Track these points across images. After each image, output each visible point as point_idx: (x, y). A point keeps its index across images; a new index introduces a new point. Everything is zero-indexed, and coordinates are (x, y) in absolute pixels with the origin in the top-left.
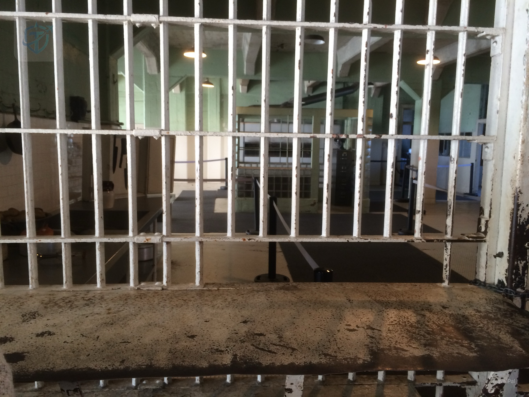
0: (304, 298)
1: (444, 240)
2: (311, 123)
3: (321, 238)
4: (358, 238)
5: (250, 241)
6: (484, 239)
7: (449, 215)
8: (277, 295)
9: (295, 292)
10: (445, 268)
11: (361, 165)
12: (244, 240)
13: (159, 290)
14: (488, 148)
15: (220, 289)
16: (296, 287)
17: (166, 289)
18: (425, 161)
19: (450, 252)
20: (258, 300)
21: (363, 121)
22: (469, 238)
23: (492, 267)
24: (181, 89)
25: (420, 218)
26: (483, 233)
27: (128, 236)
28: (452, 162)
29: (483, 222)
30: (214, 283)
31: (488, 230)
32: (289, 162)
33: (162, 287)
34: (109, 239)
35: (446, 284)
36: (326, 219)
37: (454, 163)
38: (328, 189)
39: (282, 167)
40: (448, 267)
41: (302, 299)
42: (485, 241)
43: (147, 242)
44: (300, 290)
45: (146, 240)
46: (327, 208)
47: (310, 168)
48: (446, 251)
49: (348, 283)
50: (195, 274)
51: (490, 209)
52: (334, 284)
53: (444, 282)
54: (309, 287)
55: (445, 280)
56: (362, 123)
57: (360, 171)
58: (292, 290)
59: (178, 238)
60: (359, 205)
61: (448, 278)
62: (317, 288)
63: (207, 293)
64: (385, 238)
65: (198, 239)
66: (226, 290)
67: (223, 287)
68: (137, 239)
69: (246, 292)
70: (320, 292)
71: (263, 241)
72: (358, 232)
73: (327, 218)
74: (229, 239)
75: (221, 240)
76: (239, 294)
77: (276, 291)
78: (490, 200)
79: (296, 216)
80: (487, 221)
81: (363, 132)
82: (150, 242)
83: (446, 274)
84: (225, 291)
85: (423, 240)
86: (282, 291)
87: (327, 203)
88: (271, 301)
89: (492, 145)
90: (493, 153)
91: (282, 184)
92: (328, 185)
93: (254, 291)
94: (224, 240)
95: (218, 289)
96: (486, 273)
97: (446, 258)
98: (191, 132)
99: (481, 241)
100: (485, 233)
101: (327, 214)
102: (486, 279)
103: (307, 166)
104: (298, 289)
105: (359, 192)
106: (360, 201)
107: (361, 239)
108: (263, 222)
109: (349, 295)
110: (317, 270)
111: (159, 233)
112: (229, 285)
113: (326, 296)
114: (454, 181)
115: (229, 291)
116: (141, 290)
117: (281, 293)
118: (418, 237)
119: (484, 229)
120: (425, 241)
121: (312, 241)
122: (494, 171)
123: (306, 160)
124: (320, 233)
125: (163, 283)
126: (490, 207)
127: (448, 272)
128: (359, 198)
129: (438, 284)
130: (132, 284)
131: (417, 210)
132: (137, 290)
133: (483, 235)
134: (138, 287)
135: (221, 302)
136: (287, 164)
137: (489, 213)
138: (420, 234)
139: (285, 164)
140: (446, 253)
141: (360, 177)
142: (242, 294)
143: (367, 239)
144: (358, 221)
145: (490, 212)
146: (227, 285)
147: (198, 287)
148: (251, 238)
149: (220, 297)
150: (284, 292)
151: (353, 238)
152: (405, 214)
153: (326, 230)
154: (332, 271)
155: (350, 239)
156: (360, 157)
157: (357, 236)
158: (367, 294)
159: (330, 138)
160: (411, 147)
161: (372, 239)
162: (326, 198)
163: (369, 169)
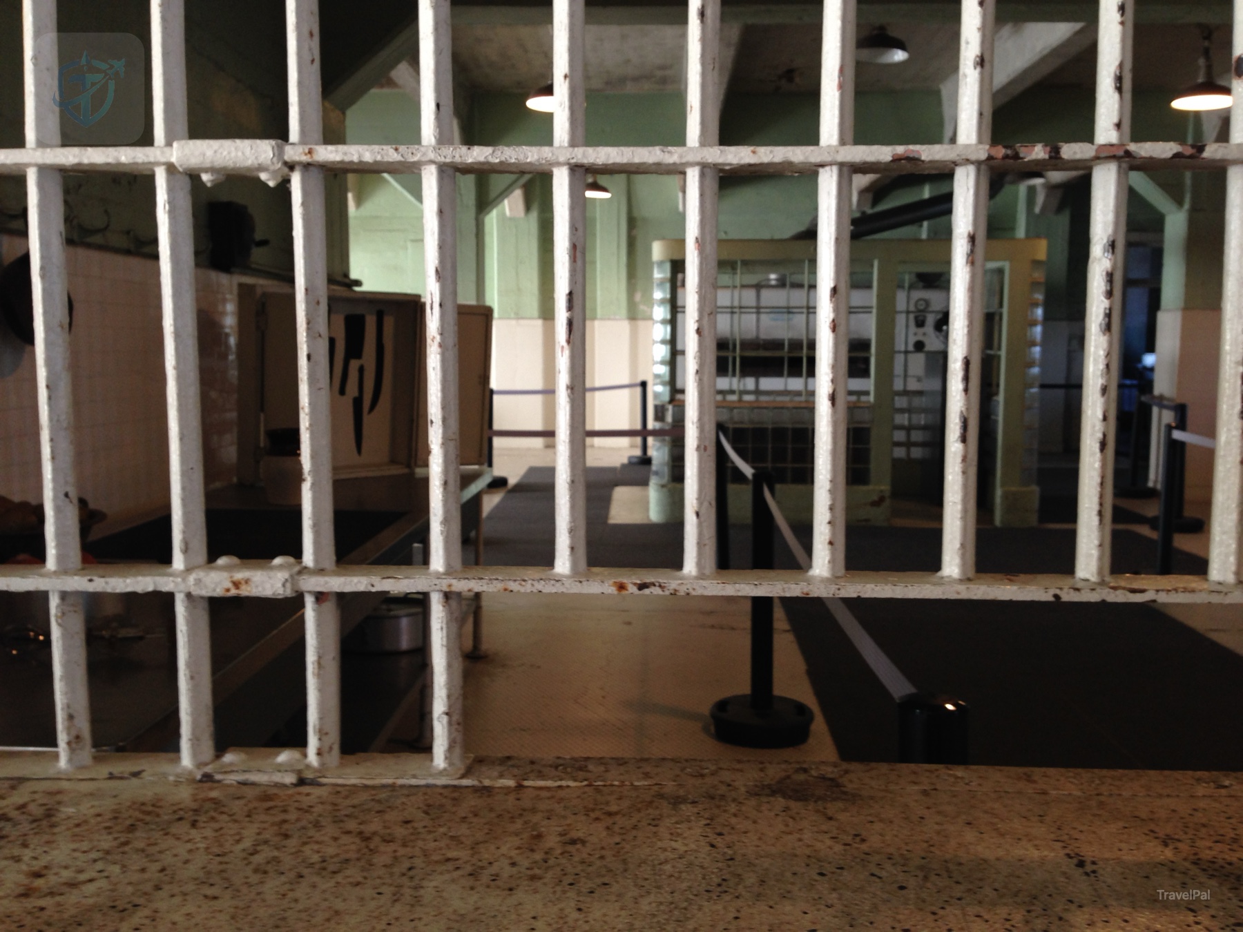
0: (874, 841)
2: (869, 287)
3: (942, 582)
4: (1102, 583)
5: (647, 591)
8: (755, 822)
9: (832, 808)
11: (1110, 277)
12: (621, 587)
13: (284, 786)
15: (526, 783)
16: (838, 785)
17: (314, 783)
20: (674, 844)
21: (1119, 89)
24: (528, 208)
27: (169, 570)
30: (509, 758)
32: (810, 388)
33: (299, 772)
34: (91, 580)
36: (959, 507)
38: (966, 378)
39: (791, 401)
41: (864, 847)
43: (233, 592)
44: (852, 798)
45: (230, 585)
46: (964, 459)
47: (869, 402)
49: (1052, 771)
50: (431, 720)
54: (892, 787)
56: (1116, 96)
57: (1105, 303)
58: (819, 798)
59: (355, 579)
60: (1103, 445)
62: (925, 793)
63: (472, 801)
64: (1220, 588)
65: (437, 582)
66: (548, 789)
67: (541, 776)
68: (198, 582)
69: (625, 804)
70: (939, 813)
71: (699, 592)
72: (1100, 558)
73: (965, 500)
74: (558, 585)
75: (528, 588)
76: (597, 814)
77: (753, 802)
79: (832, 492)
81: (1121, 136)
82: (245, 591)
84: (544, 794)
86: (780, 802)
87: (964, 439)
88: (730, 852)
91: (790, 446)
92: (967, 363)
93: (661, 796)
94: (539, 586)
95: (520, 787)
98: (402, 148)
101: (965, 486)
103: (859, 399)
104: (845, 793)
105: (1104, 390)
106: (1106, 427)
107: (1115, 588)
108: (698, 514)
109: (1075, 834)
110: (909, 703)
111: (291, 560)
112: (565, 768)
113: (970, 836)
115: (561, 793)
116: (219, 781)
117: (772, 814)
121: (899, 597)
123: (857, 384)
124: (936, 564)
125: (305, 755)
128: (1105, 418)
130: (186, 759)
132: (201, 781)
134: (208, 769)
135: (514, 853)
136: (804, 394)
139: (798, 393)
141: (1108, 328)
142: (610, 814)
143: (1142, 591)
144: (1100, 513)
146: (556, 767)
147: (442, 773)
148: (648, 581)
149: (518, 825)
150: (786, 809)
151: (1078, 586)
152: (1145, 531)
153: (960, 552)
154: (960, 702)
155: (1066, 590)
156: (1108, 242)
157: (1093, 576)
158: (1152, 831)
159: (978, 164)
160: (1151, 348)
161: (1163, 590)
162: (960, 419)
163: (1036, 405)
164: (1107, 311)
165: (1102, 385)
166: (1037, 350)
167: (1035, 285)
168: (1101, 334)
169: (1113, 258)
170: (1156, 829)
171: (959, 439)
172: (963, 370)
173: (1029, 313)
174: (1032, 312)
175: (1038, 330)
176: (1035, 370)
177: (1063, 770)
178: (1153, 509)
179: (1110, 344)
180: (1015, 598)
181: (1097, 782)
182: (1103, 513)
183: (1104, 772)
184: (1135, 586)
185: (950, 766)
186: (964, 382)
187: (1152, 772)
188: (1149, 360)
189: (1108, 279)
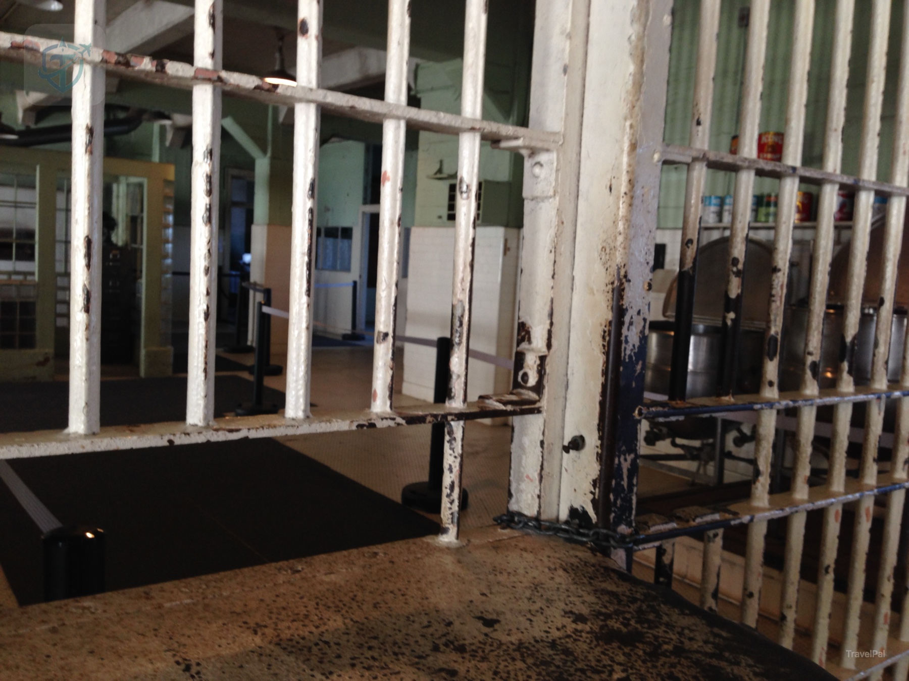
1: (451, 414)
2: (35, 186)
3: (68, 439)
4: (207, 427)
6: (537, 405)
7: (459, 344)
10: (449, 491)
11: (209, 179)
14: (541, 165)
18: (399, 185)
19: (460, 447)
21: (213, 25)
22: (505, 403)
23: (553, 475)
25: (387, 354)
26: (533, 389)
28: (465, 195)
29: (531, 361)
31: (545, 382)
35: (449, 538)
36: (84, 370)
37: (468, 197)
38: (88, 255)
40: (457, 490)
42: (538, 411)
46: (88, 327)
47: (35, 280)
48: (451, 444)
49: (168, 585)
51: (548, 326)
52: (118, 600)
53: (444, 531)
55: (447, 526)
56: (211, 30)
57: (206, 200)
60: (207, 315)
61: (455, 520)
64: (293, 423)
72: (206, 407)
73: (89, 363)
78: (549, 303)
80: (543, 359)
81: (215, 64)
83: (450, 508)
85: (399, 420)
87: (87, 309)
89: (553, 156)
90: (556, 180)
92: (89, 242)
96: (543, 494)
97: (450, 466)
99: (531, 411)
100: (539, 388)
101: (89, 351)
102: (542, 510)
103: (25, 279)
105: (207, 270)
106: (210, 301)
107: (217, 430)
109: (182, 641)
110: (54, 538)
114: (470, 249)
118: (383, 413)
119: (536, 379)
120: (403, 422)
122: (558, 225)
123: (23, 266)
124: (62, 422)
126: (548, 322)
127: (456, 503)
128: (208, 294)
129: (429, 539)
131: (379, 332)
133: (533, 396)
137: (546, 336)
138: (388, 403)
140: (451, 452)
141: (209, 220)
143: (238, 430)
144: (205, 370)
145: (550, 332)
151: (188, 431)
152: (246, 375)
153: (85, 410)
154: (99, 530)
155: (178, 435)
156: (207, 149)
157: (200, 421)
158: (245, 623)
159: (95, 66)
160: (248, 250)
161: (253, 428)
162: (83, 291)
163: (170, 287)
164: (208, 207)
165: (205, 266)
166: (170, 246)
167: (166, 198)
168: (204, 224)
169: (211, 164)
170: (249, 621)
171: (83, 310)
172: (85, 247)
173: (163, 219)
174: (165, 219)
175: (170, 231)
176: (169, 261)
177: (176, 582)
178: (250, 360)
179: (211, 233)
180: (134, 447)
181: (204, 587)
182: (208, 370)
183: (210, 577)
184: (233, 427)
185: (78, 599)
186: (87, 258)
187: (246, 570)
188: (247, 258)
189: (208, 180)
